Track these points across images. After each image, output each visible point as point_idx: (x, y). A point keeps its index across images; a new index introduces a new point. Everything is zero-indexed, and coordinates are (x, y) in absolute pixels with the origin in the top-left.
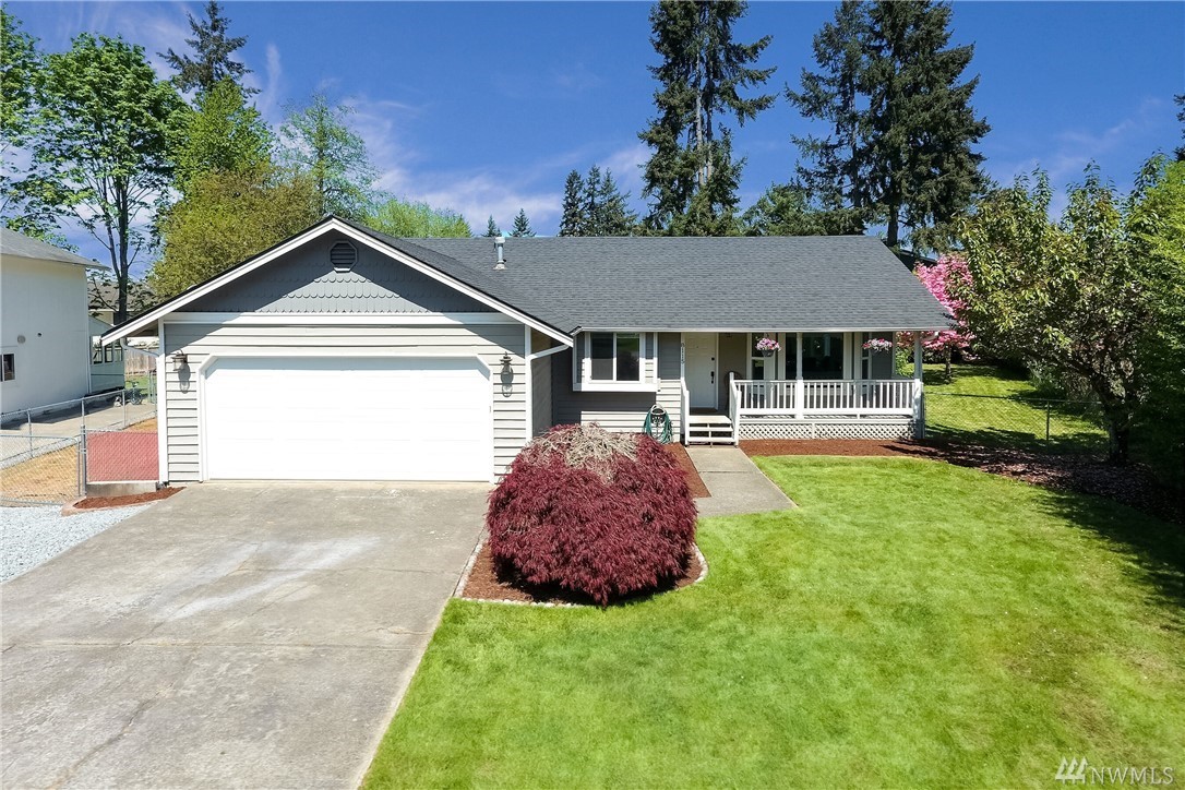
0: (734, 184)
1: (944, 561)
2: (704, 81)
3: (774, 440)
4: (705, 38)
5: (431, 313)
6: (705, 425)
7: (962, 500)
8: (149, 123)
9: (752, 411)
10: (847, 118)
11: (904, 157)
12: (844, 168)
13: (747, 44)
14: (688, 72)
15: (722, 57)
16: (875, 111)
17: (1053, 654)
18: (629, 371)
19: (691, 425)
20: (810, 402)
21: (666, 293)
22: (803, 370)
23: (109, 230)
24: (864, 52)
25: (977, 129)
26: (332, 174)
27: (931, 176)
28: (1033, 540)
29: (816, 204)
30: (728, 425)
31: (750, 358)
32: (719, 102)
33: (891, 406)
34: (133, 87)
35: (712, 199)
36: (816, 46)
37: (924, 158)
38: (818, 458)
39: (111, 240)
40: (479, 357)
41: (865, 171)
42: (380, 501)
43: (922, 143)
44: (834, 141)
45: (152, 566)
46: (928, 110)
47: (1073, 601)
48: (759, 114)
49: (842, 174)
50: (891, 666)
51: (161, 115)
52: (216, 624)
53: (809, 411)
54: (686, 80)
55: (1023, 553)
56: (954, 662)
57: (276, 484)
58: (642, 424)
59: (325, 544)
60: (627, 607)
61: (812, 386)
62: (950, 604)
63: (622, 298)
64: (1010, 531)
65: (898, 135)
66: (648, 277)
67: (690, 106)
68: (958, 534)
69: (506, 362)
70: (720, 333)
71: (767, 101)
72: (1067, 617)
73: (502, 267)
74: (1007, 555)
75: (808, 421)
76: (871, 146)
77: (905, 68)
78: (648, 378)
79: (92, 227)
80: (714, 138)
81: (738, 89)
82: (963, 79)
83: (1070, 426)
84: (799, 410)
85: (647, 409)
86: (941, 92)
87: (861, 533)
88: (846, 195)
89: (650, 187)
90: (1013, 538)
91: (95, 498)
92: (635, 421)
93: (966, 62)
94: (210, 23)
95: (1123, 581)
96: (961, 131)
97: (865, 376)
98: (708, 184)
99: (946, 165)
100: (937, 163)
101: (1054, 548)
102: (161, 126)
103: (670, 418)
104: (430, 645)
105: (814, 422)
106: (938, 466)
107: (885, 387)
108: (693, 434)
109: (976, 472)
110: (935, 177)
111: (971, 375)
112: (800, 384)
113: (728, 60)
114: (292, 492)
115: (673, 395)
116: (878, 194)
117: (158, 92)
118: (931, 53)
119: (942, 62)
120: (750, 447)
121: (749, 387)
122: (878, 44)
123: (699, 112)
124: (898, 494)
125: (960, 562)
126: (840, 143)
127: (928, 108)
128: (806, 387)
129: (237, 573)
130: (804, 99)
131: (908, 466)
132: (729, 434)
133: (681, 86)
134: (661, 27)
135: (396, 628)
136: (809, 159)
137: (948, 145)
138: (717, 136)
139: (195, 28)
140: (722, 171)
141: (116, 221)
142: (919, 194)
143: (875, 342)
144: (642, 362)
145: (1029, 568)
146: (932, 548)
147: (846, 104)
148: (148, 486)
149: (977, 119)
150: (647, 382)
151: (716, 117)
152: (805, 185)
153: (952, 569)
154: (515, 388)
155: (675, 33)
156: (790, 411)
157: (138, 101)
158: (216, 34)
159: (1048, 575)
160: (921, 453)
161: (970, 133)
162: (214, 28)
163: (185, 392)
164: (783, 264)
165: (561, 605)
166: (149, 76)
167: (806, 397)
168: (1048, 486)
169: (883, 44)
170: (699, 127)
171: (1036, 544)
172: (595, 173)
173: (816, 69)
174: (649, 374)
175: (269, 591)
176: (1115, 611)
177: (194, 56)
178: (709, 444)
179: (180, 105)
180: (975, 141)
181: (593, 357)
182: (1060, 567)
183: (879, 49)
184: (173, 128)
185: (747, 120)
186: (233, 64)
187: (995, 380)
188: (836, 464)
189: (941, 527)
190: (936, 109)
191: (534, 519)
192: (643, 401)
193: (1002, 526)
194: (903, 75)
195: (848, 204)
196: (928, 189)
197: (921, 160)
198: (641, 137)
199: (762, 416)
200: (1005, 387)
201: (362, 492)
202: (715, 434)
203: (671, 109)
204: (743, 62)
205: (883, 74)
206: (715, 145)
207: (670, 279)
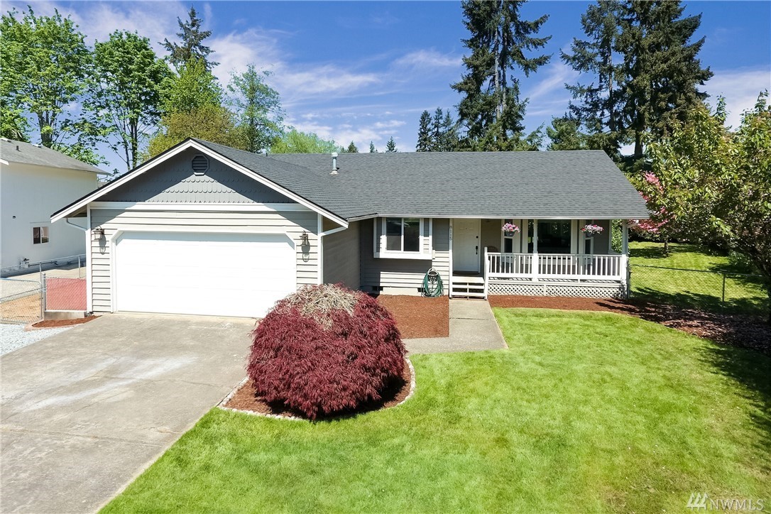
0: (521, 117)
1: (596, 399)
2: (501, 47)
3: (515, 296)
4: (501, 17)
5: (256, 203)
6: (466, 284)
7: (637, 349)
8: (150, 86)
9: (501, 275)
10: (606, 70)
11: (648, 97)
12: (604, 105)
13: (531, 21)
14: (489, 41)
15: (513, 30)
16: (627, 64)
17: (652, 491)
18: (412, 245)
19: (454, 283)
20: (543, 269)
21: (443, 191)
22: (538, 246)
23: (127, 150)
24: (619, 23)
25: (703, 75)
26: (259, 114)
27: (668, 109)
28: (679, 385)
29: (583, 130)
30: (482, 284)
31: (503, 238)
32: (511, 61)
33: (604, 274)
34: (141, 63)
35: (505, 128)
36: (584, 21)
37: (663, 96)
38: (541, 310)
39: (128, 158)
40: (288, 234)
41: (620, 106)
42: (215, 331)
43: (661, 86)
44: (596, 87)
45: (42, 370)
46: (665, 62)
47: (692, 442)
48: (539, 68)
49: (603, 109)
50: (510, 490)
51: (157, 81)
52: (49, 416)
53: (542, 276)
54: (488, 46)
55: (667, 396)
56: (563, 491)
57: (157, 317)
58: (422, 281)
59: (158, 361)
60: (334, 422)
61: (544, 258)
62: (585, 437)
63: (411, 194)
64: (664, 376)
65: (643, 80)
66: (432, 180)
67: (490, 63)
68: (619, 376)
69: (305, 238)
70: (482, 219)
71: (546, 59)
72: (680, 456)
73: (335, 172)
74: (653, 396)
75: (542, 283)
76: (624, 89)
77: (650, 33)
78: (426, 249)
79: (115, 149)
80: (508, 86)
81: (524, 51)
82: (693, 40)
83: (751, 292)
84: (535, 274)
85: (425, 271)
86: (676, 49)
87: (542, 371)
88: (605, 124)
89: (461, 120)
90: (662, 382)
91: (49, 321)
92: (418, 278)
93: (695, 27)
94: (190, 22)
95: (743, 426)
96: (691, 76)
97: (587, 251)
98: (502, 117)
99: (679, 101)
100: (672, 100)
101: (695, 393)
102: (156, 87)
103: (442, 278)
104: (176, 444)
105: (545, 284)
106: (631, 320)
107: (599, 260)
108: (455, 290)
109: (659, 327)
110: (670, 109)
111: (686, 251)
112: (535, 256)
113: (518, 32)
114: (163, 322)
115: (443, 262)
116: (629, 122)
117: (156, 66)
118: (669, 22)
119: (677, 28)
120: (495, 301)
121: (498, 258)
122: (630, 17)
123: (497, 68)
124: (588, 341)
125: (610, 401)
126: (601, 88)
127: (665, 60)
128: (540, 258)
129: (90, 379)
130: (574, 59)
131: (608, 319)
132: (481, 291)
133: (484, 52)
134: (470, 12)
135: (162, 428)
136: (578, 99)
137: (681, 87)
138: (510, 84)
139: (181, 25)
140: (511, 108)
141: (130, 146)
142: (658, 122)
143: (589, 227)
144: (422, 238)
145: (667, 408)
146: (592, 387)
147: (606, 59)
148: (79, 314)
149: (703, 68)
150: (424, 253)
151: (508, 72)
152: (575, 117)
153: (601, 406)
154: (311, 256)
155: (479, 15)
156: (528, 275)
157: (144, 72)
158: (194, 29)
159: (681, 417)
160: (622, 309)
161: (699, 78)
162: (193, 25)
163: (103, 253)
164: (531, 170)
165: (287, 418)
166: (152, 56)
167: (540, 265)
168: (712, 339)
169: (634, 17)
170: (496, 78)
171: (681, 389)
172: (439, 112)
173: (584, 38)
174: (426, 247)
175: (101, 393)
176: (726, 454)
177: (181, 43)
178: (466, 297)
179: (170, 75)
180: (702, 83)
181: (387, 235)
182: (694, 410)
183: (630, 21)
184: (164, 88)
185: (531, 73)
186: (203, 47)
187: (702, 255)
188: (553, 316)
189: (609, 370)
190: (672, 61)
191: (272, 353)
192: (423, 266)
193: (659, 372)
194: (647, 39)
195: (606, 129)
196: (665, 119)
197: (661, 98)
198: (454, 87)
199: (508, 278)
200: (707, 261)
201: (207, 324)
202: (471, 290)
203: (476, 67)
204: (530, 33)
205: (634, 38)
206: (508, 90)
207: (448, 181)
